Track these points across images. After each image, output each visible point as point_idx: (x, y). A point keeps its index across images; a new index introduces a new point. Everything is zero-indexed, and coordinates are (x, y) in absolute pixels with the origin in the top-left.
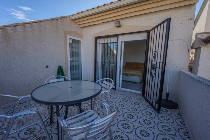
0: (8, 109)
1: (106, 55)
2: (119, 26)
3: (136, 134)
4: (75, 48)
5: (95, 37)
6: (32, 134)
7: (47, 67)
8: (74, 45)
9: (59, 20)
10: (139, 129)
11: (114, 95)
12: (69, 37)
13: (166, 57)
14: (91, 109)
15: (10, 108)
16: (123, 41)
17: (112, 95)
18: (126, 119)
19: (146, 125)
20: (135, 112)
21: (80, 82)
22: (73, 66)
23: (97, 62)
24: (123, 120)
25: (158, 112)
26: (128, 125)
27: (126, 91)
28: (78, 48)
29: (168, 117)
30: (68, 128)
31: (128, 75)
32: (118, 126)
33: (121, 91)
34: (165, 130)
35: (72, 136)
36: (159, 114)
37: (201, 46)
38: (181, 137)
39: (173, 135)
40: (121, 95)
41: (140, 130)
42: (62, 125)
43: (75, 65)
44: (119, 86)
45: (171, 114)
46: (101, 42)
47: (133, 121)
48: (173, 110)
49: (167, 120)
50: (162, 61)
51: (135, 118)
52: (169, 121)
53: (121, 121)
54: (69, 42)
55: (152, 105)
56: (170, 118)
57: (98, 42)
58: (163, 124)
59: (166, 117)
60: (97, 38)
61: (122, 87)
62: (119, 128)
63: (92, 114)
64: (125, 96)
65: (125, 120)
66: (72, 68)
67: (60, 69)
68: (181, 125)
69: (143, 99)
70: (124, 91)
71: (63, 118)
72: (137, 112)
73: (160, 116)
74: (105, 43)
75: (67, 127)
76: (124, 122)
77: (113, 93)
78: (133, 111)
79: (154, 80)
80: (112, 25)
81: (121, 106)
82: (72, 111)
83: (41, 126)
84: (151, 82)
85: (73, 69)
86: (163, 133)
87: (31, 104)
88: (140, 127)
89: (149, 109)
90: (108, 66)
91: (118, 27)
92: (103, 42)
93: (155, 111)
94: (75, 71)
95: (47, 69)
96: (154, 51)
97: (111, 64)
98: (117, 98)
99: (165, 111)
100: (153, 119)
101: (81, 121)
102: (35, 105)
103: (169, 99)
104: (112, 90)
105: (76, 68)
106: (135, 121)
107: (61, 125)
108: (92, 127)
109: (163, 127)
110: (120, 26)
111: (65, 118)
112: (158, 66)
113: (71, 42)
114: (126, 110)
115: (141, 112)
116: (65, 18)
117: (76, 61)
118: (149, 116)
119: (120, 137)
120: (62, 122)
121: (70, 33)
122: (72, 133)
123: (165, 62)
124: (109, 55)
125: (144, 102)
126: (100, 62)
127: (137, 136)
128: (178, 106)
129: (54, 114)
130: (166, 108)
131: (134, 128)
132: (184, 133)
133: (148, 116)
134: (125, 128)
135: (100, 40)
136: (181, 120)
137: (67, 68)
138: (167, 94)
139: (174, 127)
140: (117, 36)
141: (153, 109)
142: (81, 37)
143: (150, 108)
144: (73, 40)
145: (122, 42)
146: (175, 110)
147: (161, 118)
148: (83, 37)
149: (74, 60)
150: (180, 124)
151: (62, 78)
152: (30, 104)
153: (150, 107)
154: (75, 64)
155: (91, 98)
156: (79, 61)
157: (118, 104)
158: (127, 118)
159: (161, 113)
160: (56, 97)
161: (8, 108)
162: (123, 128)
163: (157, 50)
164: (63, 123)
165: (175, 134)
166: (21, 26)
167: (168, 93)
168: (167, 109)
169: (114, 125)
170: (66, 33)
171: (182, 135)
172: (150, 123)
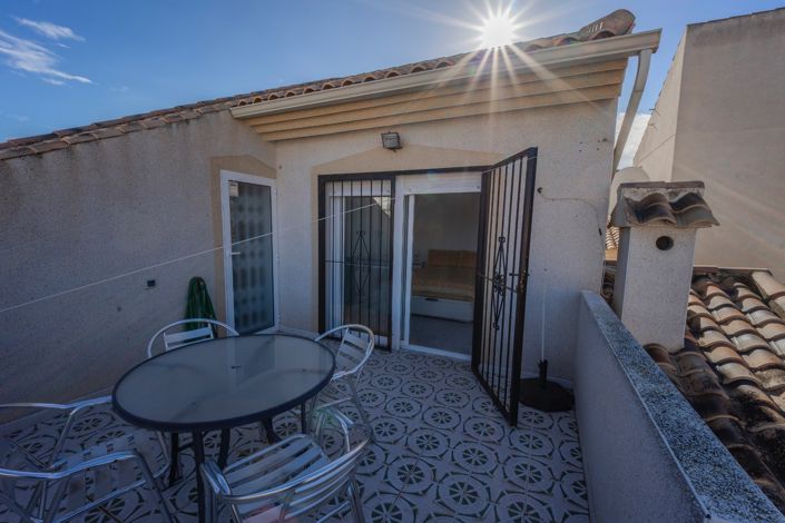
0: (14, 440)
1: (356, 237)
2: (397, 147)
3: (438, 497)
4: (251, 210)
5: (320, 177)
6: (112, 520)
7: (151, 283)
8: (247, 201)
9: (192, 122)
10: (449, 482)
11: (382, 370)
12: (227, 175)
13: (527, 260)
14: (304, 432)
15: (21, 435)
16: (408, 193)
17: (376, 372)
18: (412, 451)
19: (471, 467)
20: (443, 426)
21: (268, 342)
22: (244, 273)
23: (327, 259)
24: (404, 457)
25: (512, 425)
26: (417, 469)
27: (424, 356)
28: (260, 210)
29: (540, 438)
30: (232, 496)
31: (432, 298)
32: (386, 477)
33: (407, 357)
34: (524, 478)
35: (244, 516)
36: (513, 430)
37: (628, 225)
38: (565, 496)
39: (543, 492)
40: (405, 368)
41: (452, 483)
42: (217, 490)
43: (248, 269)
44: (402, 339)
45: (551, 427)
46: (338, 194)
47: (435, 457)
48: (556, 415)
49: (534, 447)
50: (517, 272)
51: (442, 447)
52: (538, 452)
53: (398, 458)
54: (227, 192)
55: (496, 401)
56: (546, 443)
57: (329, 193)
58: (520, 462)
59: (535, 438)
60: (324, 181)
61: (410, 343)
62: (389, 483)
63: (304, 446)
64: (418, 375)
65: (410, 454)
66: (240, 279)
67: (195, 288)
68: (573, 460)
69: (473, 382)
70: (415, 356)
71: (214, 465)
72: (449, 426)
73: (517, 434)
74: (352, 197)
75: (229, 493)
76: (405, 462)
77: (382, 363)
78: (438, 425)
79: (500, 324)
80: (374, 141)
81: (402, 407)
82: (241, 434)
83: (138, 493)
84: (493, 329)
85: (244, 285)
86: (517, 489)
87: (97, 416)
88: (453, 473)
89: (489, 413)
90: (365, 274)
91: (393, 149)
92: (347, 193)
93: (504, 423)
94: (249, 289)
95: (152, 290)
96: (499, 235)
97: (375, 267)
98: (392, 382)
99: (534, 418)
100: (493, 446)
101: (266, 472)
102: (113, 419)
103: (549, 378)
104: (377, 352)
105: (253, 277)
106: (441, 456)
107: (212, 490)
108: (298, 490)
109: (518, 470)
110: (399, 147)
111: (222, 464)
112: (509, 284)
113: (235, 191)
114: (416, 423)
115: (461, 425)
116: (213, 115)
117: (252, 254)
118: (486, 438)
119: (391, 508)
120: (216, 479)
121: (231, 162)
122: (244, 509)
123: (527, 275)
124: (366, 237)
125: (477, 391)
126: (338, 258)
127: (442, 503)
128: (573, 402)
129: (183, 451)
130: (539, 409)
131: (434, 480)
132: (575, 484)
133: (481, 437)
134: (407, 480)
135: (338, 186)
136: (575, 445)
137: (221, 283)
138: (543, 366)
139: (550, 469)
140: (391, 176)
141: (499, 414)
142: (272, 173)
143: (492, 411)
144: (242, 186)
145: (407, 197)
146: (562, 414)
147: (517, 444)
148: (279, 171)
149: (248, 252)
150: (569, 458)
151: (206, 325)
152: (92, 418)
153: (491, 407)
154: (249, 264)
155: (300, 401)
156: (266, 253)
157: (395, 402)
158: (416, 448)
159: (519, 426)
160: (194, 403)
161: (12, 437)
162: (403, 480)
163: (505, 235)
164: (218, 483)
165: (550, 490)
166: (60, 152)
167: (546, 362)
168: (541, 413)
169: (374, 473)
170: (218, 163)
171: (569, 491)
172: (484, 460)
